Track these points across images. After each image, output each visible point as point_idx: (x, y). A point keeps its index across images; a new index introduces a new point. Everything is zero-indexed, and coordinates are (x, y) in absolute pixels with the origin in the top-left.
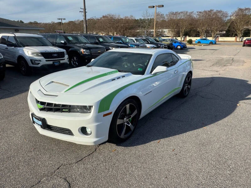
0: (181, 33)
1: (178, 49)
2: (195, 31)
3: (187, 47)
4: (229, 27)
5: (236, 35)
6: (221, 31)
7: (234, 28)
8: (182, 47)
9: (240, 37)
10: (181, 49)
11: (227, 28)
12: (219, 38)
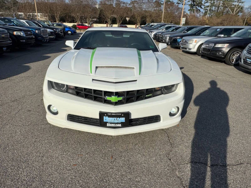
0: (56, 19)
1: (68, 35)
2: (70, 17)
3: (77, 32)
4: (100, 15)
5: (106, 23)
6: (93, 18)
7: (104, 16)
8: (72, 32)
9: (110, 25)
10: (72, 34)
11: (98, 16)
12: (94, 24)
